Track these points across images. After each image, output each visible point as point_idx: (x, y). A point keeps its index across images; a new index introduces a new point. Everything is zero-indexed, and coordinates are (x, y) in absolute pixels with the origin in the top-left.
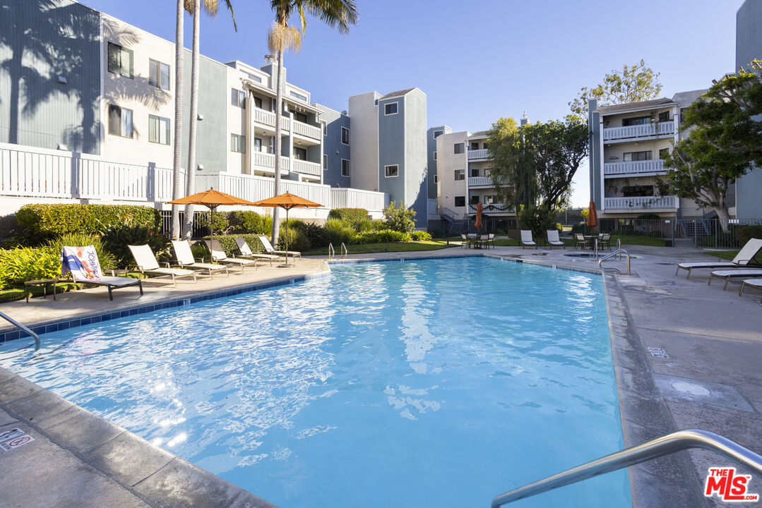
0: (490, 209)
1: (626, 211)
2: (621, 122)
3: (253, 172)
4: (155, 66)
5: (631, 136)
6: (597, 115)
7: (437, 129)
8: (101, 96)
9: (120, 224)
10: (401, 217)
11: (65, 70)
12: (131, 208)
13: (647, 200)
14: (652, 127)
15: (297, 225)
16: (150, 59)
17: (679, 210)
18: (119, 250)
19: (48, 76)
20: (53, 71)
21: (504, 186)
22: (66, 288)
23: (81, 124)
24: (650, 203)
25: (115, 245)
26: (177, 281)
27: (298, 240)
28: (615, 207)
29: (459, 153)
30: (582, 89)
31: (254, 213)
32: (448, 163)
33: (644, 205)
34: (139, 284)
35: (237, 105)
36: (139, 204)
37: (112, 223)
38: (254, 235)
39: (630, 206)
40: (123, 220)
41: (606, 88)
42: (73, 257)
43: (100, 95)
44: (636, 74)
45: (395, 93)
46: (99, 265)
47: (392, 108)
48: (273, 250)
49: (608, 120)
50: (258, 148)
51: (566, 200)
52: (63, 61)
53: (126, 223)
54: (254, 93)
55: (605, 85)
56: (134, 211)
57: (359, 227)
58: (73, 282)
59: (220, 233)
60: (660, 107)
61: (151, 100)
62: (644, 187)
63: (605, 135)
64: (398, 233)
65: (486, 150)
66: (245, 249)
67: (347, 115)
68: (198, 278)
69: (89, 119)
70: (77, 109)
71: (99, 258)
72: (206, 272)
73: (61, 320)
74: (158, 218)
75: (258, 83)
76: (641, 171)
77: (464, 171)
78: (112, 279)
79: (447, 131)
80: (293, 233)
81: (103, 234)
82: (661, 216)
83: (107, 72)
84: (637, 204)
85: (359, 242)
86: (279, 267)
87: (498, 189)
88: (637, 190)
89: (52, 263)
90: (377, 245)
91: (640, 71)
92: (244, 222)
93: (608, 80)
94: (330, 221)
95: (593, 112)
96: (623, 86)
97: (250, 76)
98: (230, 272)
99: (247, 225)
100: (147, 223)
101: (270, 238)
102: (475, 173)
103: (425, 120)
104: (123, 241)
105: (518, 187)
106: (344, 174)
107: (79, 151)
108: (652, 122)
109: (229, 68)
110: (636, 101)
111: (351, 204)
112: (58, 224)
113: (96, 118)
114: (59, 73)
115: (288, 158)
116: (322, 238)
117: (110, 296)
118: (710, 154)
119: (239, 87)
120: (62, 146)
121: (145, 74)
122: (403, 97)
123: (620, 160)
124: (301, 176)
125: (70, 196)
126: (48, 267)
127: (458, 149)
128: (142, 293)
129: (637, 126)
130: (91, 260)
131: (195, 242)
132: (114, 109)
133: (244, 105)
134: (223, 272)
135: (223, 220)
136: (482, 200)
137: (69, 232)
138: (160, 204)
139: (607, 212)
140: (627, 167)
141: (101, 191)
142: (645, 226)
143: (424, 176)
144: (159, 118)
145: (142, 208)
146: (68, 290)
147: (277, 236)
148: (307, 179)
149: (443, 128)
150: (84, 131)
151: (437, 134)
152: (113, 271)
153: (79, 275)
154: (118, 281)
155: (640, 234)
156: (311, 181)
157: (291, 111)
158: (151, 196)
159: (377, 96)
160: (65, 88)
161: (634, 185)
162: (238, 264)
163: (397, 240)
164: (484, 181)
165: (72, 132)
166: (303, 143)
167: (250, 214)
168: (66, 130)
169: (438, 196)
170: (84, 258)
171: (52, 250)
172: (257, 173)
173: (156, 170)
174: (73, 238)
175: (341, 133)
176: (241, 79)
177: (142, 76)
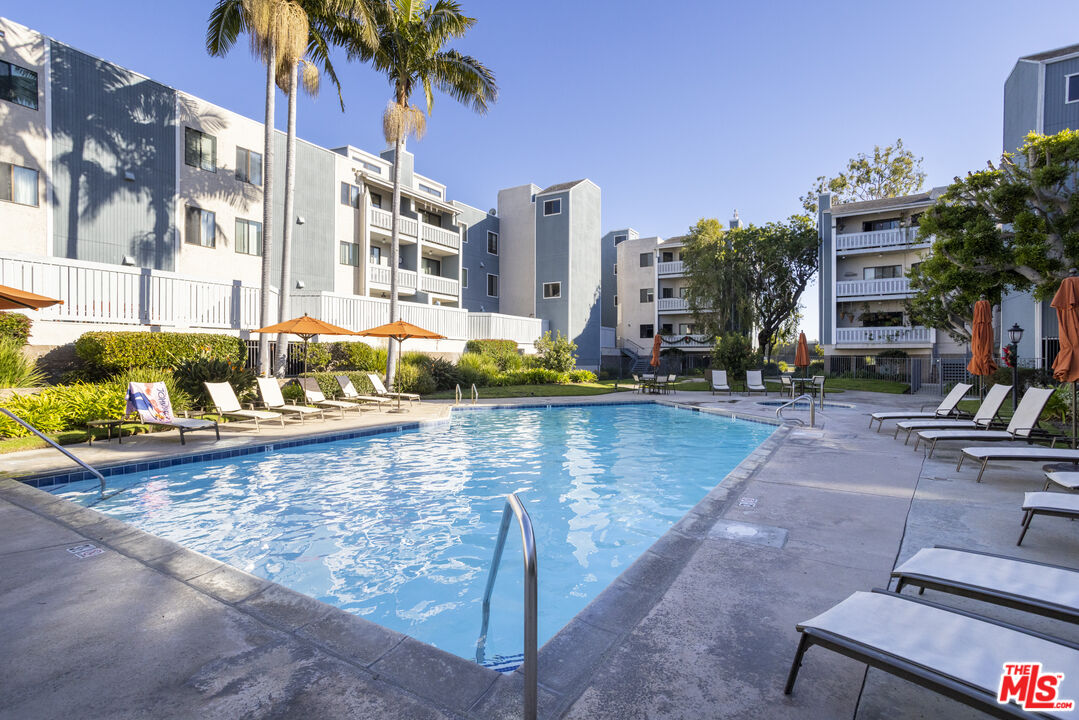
0: (687, 342)
1: (865, 347)
2: (861, 226)
3: (368, 292)
4: (243, 155)
5: (872, 245)
6: (828, 216)
7: (619, 232)
8: (177, 196)
9: (196, 356)
10: (557, 352)
11: (134, 164)
12: (210, 337)
13: (893, 331)
14: (901, 233)
15: (420, 360)
16: (237, 147)
17: (936, 345)
18: (195, 388)
19: (114, 172)
20: (120, 164)
21: (705, 311)
22: (133, 431)
23: (152, 230)
24: (897, 335)
25: (190, 382)
26: (262, 426)
27: (419, 379)
28: (850, 341)
29: (647, 266)
30: (819, 179)
31: (363, 345)
32: (632, 279)
33: (889, 339)
34: (216, 427)
35: (348, 205)
36: (220, 332)
37: (188, 356)
38: (363, 373)
39: (870, 339)
40: (200, 352)
41: (851, 177)
42: (140, 394)
43: (174, 194)
44: (891, 159)
45: (558, 186)
46: (171, 405)
47: (553, 207)
48: (385, 391)
49: (843, 224)
50: (376, 260)
51: (792, 331)
52: (132, 152)
53: (203, 355)
54: (370, 187)
55: (850, 174)
56: (213, 340)
57: (503, 364)
58: (140, 423)
59: (321, 370)
60: (912, 206)
61: (239, 199)
62: (889, 314)
63: (839, 243)
64: (552, 372)
65: (682, 262)
66: (350, 390)
67: (496, 215)
68: (286, 423)
69: (162, 223)
70: (148, 210)
71: (171, 397)
72: (296, 416)
73: (127, 463)
74: (242, 350)
75: (376, 174)
76: (886, 292)
77: (652, 290)
78: (184, 421)
79: (633, 236)
80: (413, 371)
81: (176, 369)
82: (909, 353)
83: (183, 164)
84: (880, 337)
85: (501, 384)
86: (390, 412)
87: (696, 315)
88: (880, 317)
89: (117, 402)
90: (523, 388)
91: (896, 155)
92: (351, 356)
93: (853, 167)
94: (466, 355)
95: (824, 212)
96: (873, 175)
97: (366, 165)
98: (326, 417)
99: (354, 360)
100: (229, 356)
101: (385, 377)
102: (667, 293)
103: (598, 222)
104: (198, 377)
105: (723, 312)
106: (491, 293)
107: (150, 266)
108: (902, 227)
109: (338, 156)
110: (890, 196)
111: (496, 334)
112: (124, 355)
113: (171, 222)
114: (126, 168)
115: (414, 273)
116: (451, 377)
117: (182, 440)
118: (948, 273)
119: (351, 180)
120: (130, 260)
121: (232, 166)
122: (568, 193)
123: (858, 277)
124: (431, 296)
125: (138, 321)
126: (112, 406)
127: (645, 260)
128: (218, 438)
129: (881, 232)
130: (161, 398)
131: (289, 379)
132: (193, 211)
133: (357, 204)
134: (318, 416)
135: (324, 353)
136: (675, 329)
137: (137, 365)
138: (247, 333)
139: (839, 347)
140: (867, 286)
141: (175, 317)
142: (888, 366)
143: (597, 297)
144: (248, 222)
145: (224, 337)
146: (135, 434)
147: (393, 374)
148: (439, 300)
149: (626, 232)
150: (156, 239)
151: (619, 240)
152: (186, 412)
153: (146, 414)
154: (192, 423)
155: (882, 377)
156: (445, 303)
157: (421, 211)
158: (235, 322)
159: (535, 190)
160: (134, 187)
161: (875, 311)
162: (338, 408)
163: (552, 382)
164: (679, 304)
165: (142, 241)
166: (435, 252)
167: (358, 345)
168: (134, 238)
169: (618, 323)
170: (153, 397)
171: (116, 387)
172: (374, 293)
173: (242, 290)
174: (141, 373)
175: (487, 240)
176: (353, 170)
177: (227, 168)
